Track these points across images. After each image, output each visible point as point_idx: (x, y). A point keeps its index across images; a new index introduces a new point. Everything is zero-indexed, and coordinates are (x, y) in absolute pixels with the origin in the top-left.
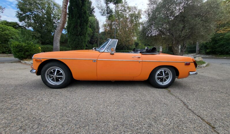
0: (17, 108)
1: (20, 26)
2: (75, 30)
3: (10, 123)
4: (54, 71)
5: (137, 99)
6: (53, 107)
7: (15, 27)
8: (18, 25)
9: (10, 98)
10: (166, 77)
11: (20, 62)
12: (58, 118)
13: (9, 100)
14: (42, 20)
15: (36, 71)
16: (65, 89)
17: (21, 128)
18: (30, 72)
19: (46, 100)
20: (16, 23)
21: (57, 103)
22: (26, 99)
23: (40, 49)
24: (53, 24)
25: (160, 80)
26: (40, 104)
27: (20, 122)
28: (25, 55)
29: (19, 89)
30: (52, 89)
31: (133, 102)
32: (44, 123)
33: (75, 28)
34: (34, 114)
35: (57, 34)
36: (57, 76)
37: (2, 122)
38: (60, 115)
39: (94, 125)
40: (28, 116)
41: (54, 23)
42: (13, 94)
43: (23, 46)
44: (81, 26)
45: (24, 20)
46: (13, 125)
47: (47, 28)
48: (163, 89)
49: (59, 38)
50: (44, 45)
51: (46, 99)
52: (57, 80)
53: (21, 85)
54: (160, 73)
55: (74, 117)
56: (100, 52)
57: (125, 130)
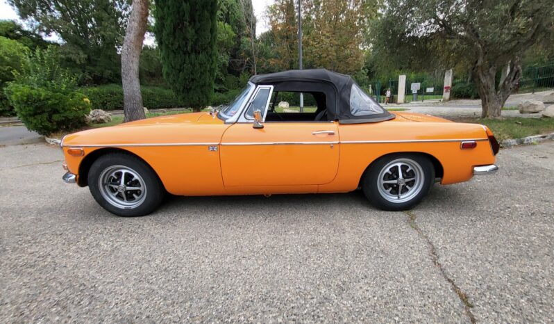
0: (46, 263)
1: (26, 33)
2: (177, 34)
3: (36, 295)
4: (119, 175)
5: (318, 239)
6: (121, 262)
7: (11, 34)
8: (19, 28)
9: (29, 242)
10: (407, 183)
11: (44, 141)
12: (130, 285)
13: (27, 247)
14: (82, 10)
15: (76, 178)
16: (152, 217)
17: (57, 304)
18: (62, 180)
19: (105, 246)
20: (13, 22)
21: (130, 253)
22: (64, 244)
23: (87, 102)
24: (117, 17)
25: (391, 189)
26: (93, 255)
27: (56, 292)
28: (50, 122)
29: (48, 219)
30: (121, 218)
31: (307, 248)
32: (102, 294)
33: (177, 30)
34: (80, 276)
35: (130, 54)
36: (128, 188)
37: (21, 293)
38: (135, 279)
39: (203, 300)
40: (70, 280)
41: (119, 14)
42: (36, 233)
43: (42, 98)
44: (194, 21)
45: (32, 11)
46: (42, 299)
47: (102, 32)
48: (399, 213)
49: (135, 66)
50: (101, 86)
51: (107, 244)
52: (130, 196)
53: (50, 210)
54: (390, 173)
55: (164, 283)
56: (225, 123)
57: (267, 309)
